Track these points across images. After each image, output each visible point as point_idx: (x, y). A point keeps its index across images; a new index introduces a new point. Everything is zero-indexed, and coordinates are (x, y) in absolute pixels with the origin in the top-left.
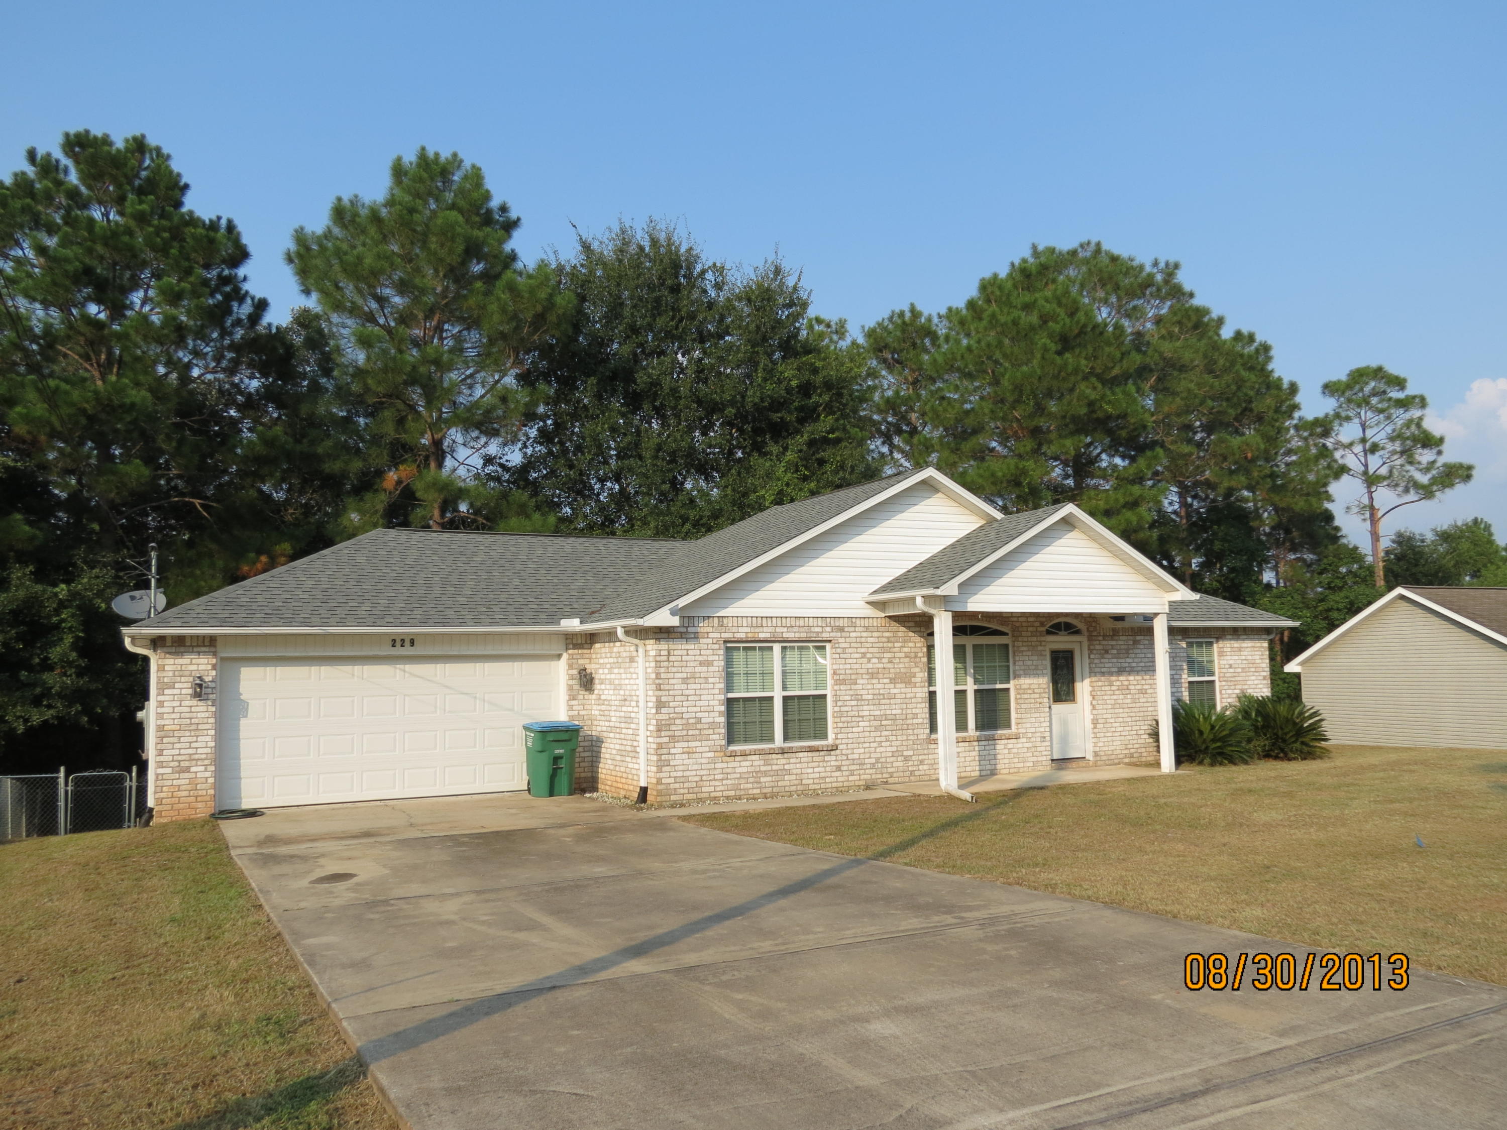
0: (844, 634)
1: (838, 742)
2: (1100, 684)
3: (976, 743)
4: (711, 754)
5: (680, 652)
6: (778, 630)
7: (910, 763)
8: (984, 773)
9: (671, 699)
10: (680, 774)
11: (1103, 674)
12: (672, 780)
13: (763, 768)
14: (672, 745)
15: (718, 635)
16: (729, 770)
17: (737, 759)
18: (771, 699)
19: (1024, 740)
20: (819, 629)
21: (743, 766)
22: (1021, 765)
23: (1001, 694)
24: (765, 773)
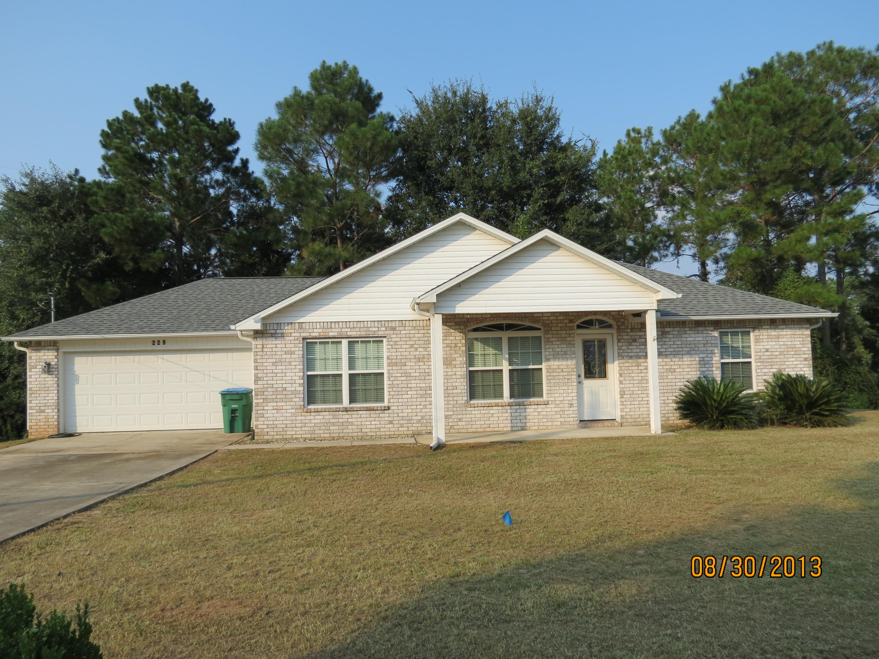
0: (395, 332)
1: (390, 404)
2: (627, 365)
3: (508, 407)
4: (294, 411)
5: (271, 346)
6: (343, 330)
7: (450, 420)
8: (514, 429)
9: (265, 375)
10: (271, 423)
11: (631, 357)
12: (265, 426)
13: (331, 421)
14: (265, 404)
15: (299, 335)
16: (307, 421)
17: (312, 414)
18: (340, 375)
19: (553, 406)
20: (376, 329)
21: (317, 419)
22: (550, 424)
23: (536, 373)
24: (334, 424)
